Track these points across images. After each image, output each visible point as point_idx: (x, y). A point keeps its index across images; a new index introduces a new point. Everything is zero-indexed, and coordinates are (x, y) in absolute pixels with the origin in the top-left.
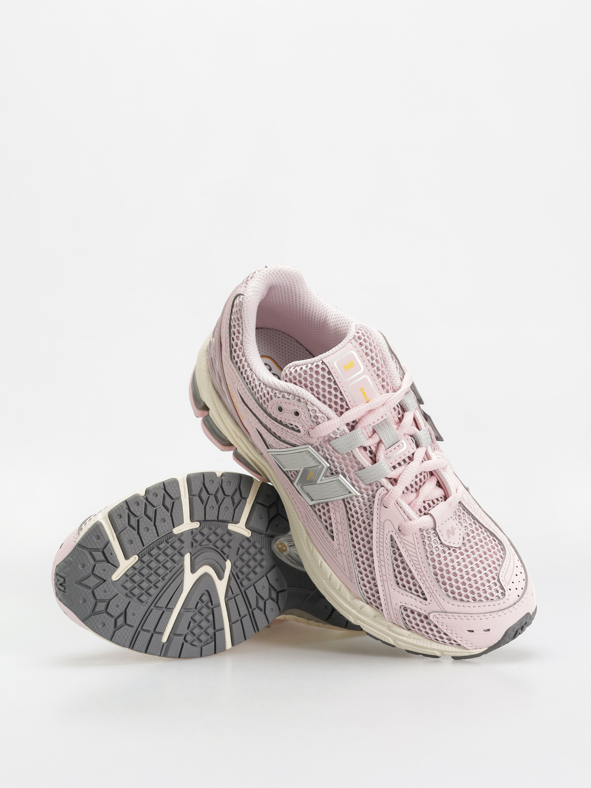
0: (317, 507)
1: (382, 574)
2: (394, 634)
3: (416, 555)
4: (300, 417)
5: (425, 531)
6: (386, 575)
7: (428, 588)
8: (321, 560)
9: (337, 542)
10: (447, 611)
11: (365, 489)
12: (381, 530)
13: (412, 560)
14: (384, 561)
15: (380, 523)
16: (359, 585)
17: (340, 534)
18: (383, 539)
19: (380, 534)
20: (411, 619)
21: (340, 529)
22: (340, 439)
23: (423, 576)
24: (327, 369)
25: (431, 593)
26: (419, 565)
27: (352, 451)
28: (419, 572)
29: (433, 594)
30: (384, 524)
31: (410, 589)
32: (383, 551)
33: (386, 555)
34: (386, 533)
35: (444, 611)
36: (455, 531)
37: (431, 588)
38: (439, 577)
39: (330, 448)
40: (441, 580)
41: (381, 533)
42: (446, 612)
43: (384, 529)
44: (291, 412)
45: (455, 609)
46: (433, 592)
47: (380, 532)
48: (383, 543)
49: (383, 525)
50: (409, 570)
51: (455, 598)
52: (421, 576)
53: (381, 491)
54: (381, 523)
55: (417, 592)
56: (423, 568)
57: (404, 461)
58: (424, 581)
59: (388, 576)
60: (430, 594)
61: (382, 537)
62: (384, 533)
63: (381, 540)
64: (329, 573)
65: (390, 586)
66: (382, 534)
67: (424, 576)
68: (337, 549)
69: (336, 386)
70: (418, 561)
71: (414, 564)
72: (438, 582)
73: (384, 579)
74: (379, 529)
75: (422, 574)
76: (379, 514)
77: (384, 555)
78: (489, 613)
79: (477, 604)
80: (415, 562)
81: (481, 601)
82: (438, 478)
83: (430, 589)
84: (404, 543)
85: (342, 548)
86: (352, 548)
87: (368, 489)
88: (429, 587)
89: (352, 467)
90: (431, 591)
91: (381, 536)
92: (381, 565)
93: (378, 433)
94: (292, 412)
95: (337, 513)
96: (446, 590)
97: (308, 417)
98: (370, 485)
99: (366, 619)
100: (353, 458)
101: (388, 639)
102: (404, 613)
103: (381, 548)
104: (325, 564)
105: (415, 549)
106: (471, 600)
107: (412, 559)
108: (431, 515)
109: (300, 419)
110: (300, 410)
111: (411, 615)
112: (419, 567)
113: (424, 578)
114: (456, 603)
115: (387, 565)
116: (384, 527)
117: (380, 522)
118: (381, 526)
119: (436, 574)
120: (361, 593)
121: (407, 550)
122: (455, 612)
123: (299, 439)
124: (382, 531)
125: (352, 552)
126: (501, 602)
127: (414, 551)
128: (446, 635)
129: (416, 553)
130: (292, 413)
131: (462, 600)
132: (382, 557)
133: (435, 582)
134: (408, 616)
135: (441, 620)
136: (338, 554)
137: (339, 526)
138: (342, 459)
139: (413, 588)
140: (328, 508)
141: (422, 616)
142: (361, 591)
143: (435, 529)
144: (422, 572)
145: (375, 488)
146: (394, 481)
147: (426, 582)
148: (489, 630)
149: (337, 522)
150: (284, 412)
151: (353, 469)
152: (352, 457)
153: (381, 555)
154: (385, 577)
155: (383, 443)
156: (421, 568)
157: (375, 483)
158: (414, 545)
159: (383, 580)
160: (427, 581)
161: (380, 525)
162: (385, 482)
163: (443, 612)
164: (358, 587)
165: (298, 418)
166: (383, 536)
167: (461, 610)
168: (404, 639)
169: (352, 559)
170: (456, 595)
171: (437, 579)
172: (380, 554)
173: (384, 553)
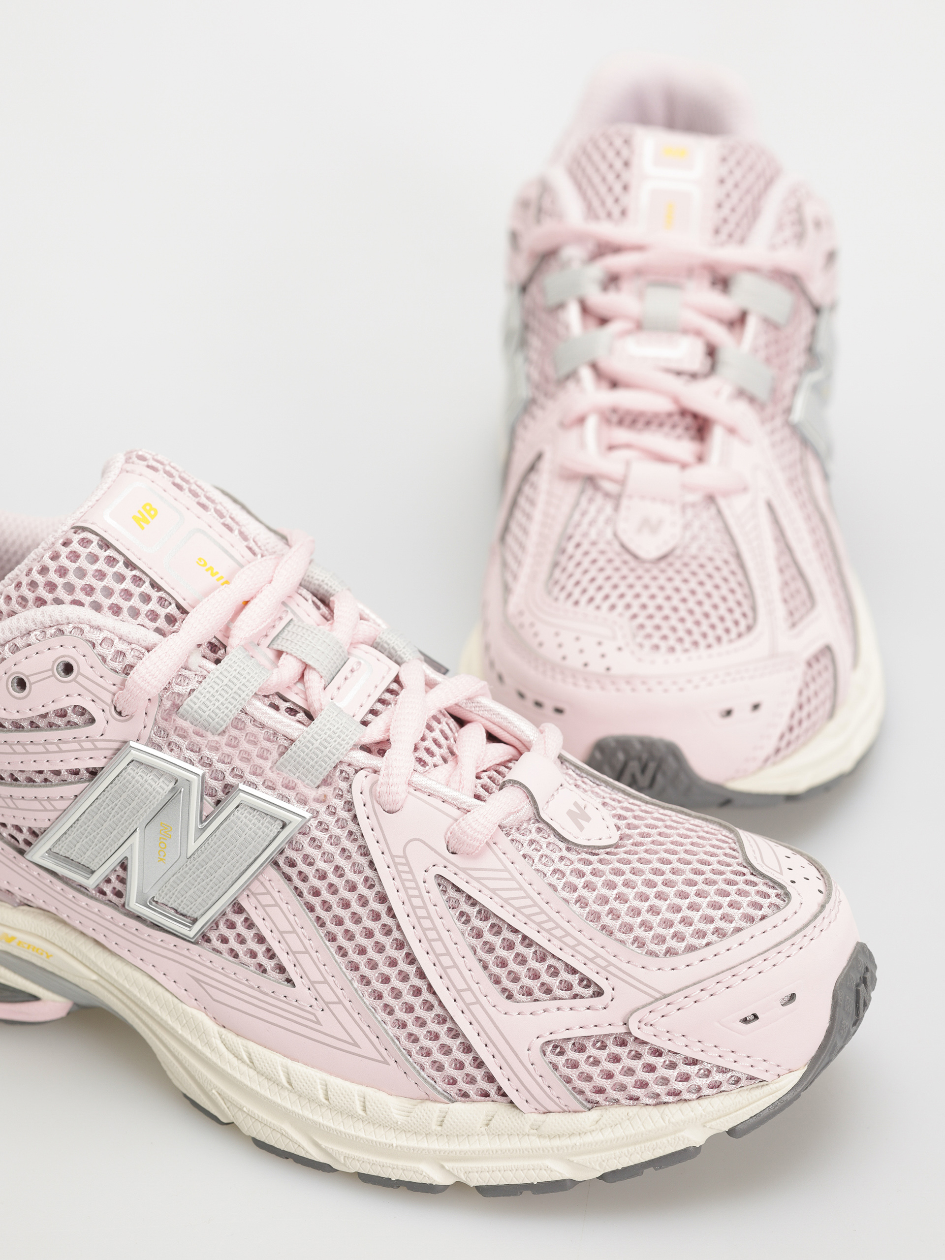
0: (213, 936)
1: (459, 992)
2: (557, 1142)
3: (522, 894)
4: (79, 673)
5: (513, 831)
6: (469, 989)
7: (592, 960)
8: (282, 1066)
9: (305, 980)
10: (666, 992)
11: (317, 800)
12: (404, 876)
13: (518, 909)
14: (448, 953)
15: (393, 861)
16: (411, 1060)
17: (304, 959)
18: (420, 896)
19: (406, 889)
20: (585, 1067)
21: (297, 946)
22: (200, 688)
23: (564, 936)
24: (94, 536)
25: (604, 968)
26: (543, 912)
27: (243, 711)
28: (548, 931)
29: (611, 969)
30: (405, 856)
31: (548, 991)
32: (435, 928)
33: (445, 935)
34: (420, 876)
35: (658, 995)
36: (586, 811)
37: (598, 956)
38: (607, 920)
39: (185, 724)
40: (616, 925)
41: (408, 884)
42: (665, 996)
43: (411, 872)
44: (50, 673)
45: (684, 976)
46: (610, 964)
47: (406, 883)
48: (425, 907)
49: (403, 861)
50: (522, 942)
51: (669, 952)
52: (559, 939)
53: (360, 781)
54: (397, 860)
55: (569, 987)
56: (556, 917)
57: (382, 701)
58: (573, 948)
59: (475, 987)
60: (604, 974)
61: (416, 893)
62: (414, 880)
63: (417, 902)
64: (318, 1081)
65: (492, 1011)
66: (413, 885)
67: (568, 934)
68: (314, 1002)
69: (135, 572)
70: (535, 904)
71: (528, 916)
72: (611, 933)
73: (468, 1001)
74: (400, 877)
75: (558, 933)
76: (381, 840)
77: (440, 939)
78: (772, 948)
79: (732, 941)
80: (527, 911)
81: (738, 930)
82: (484, 721)
83: (599, 961)
84: (477, 879)
85: (323, 989)
86: (351, 974)
87: (325, 796)
88: (594, 955)
89: (261, 756)
90: (604, 964)
91: (411, 892)
92: (444, 968)
93: (289, 651)
94: (52, 670)
95: (274, 912)
96: (640, 943)
97: (98, 662)
98: (325, 782)
99: (465, 1146)
100: (255, 730)
101: (547, 1169)
102: (561, 1061)
103: (427, 923)
104: (297, 1068)
105: (513, 878)
106: (710, 937)
107: (517, 906)
108: (515, 782)
109: (80, 679)
110: (72, 652)
111: (581, 1057)
112: (543, 917)
113: (568, 940)
114: (679, 961)
115: (460, 961)
116: (408, 864)
117: (393, 857)
118: (401, 868)
119: (595, 917)
120: (423, 1077)
121: (493, 891)
122: (688, 984)
123: (99, 745)
124: (409, 877)
125: (356, 984)
126: (787, 911)
127: (514, 885)
128: (695, 1062)
129: (521, 888)
130: (54, 675)
131: (691, 948)
132: (439, 947)
133: (602, 938)
134: (575, 1065)
135: (662, 1025)
136: (319, 1013)
137: (291, 939)
138: (229, 745)
139: (554, 982)
140: (244, 916)
141: (610, 1042)
142: (422, 1073)
143: (538, 818)
144: (558, 926)
145: (344, 785)
146: (380, 748)
147: (580, 948)
148: (793, 997)
149: (281, 933)
150: (31, 684)
151: (266, 759)
152: (251, 728)
153: (434, 940)
154: (469, 992)
155: (314, 669)
156: (551, 919)
157: (338, 773)
158: (506, 870)
159: (467, 1005)
160: (580, 943)
161: (396, 865)
162: (361, 757)
163: (657, 1000)
164: (411, 1064)
165: (74, 680)
166: (417, 888)
167: (699, 971)
168: (588, 1138)
169: (363, 1000)
170: (672, 943)
171: (603, 927)
172: (429, 941)
173: (438, 933)
